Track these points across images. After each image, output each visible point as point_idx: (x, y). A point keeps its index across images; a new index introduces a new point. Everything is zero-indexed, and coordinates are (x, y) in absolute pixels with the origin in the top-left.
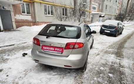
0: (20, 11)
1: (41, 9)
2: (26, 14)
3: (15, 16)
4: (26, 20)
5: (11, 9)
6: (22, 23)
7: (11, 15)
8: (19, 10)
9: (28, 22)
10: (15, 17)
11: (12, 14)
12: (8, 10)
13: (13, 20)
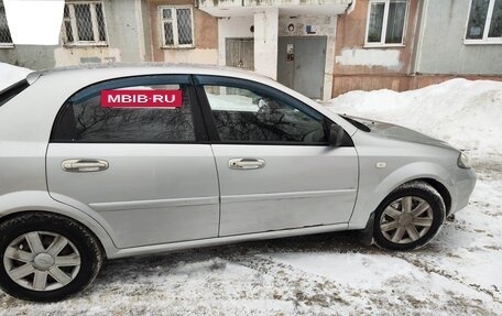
0: (360, 33)
1: (451, 16)
2: (382, 43)
3: (338, 53)
4: (374, 67)
5: (330, 30)
6: (358, 79)
7: (324, 52)
8: (359, 31)
9: (383, 76)
10: (338, 59)
11: (331, 46)
12: (321, 34)
13: (329, 69)
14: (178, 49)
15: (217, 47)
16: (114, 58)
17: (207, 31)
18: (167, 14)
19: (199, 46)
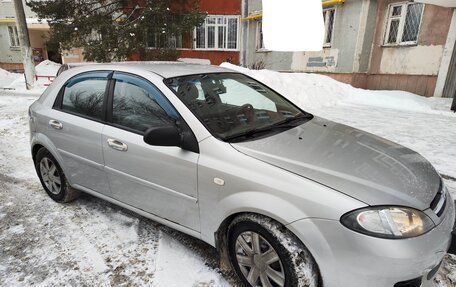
14: (399, 47)
15: (443, 43)
16: (333, 58)
17: (437, 25)
18: (396, 11)
19: (422, 43)
